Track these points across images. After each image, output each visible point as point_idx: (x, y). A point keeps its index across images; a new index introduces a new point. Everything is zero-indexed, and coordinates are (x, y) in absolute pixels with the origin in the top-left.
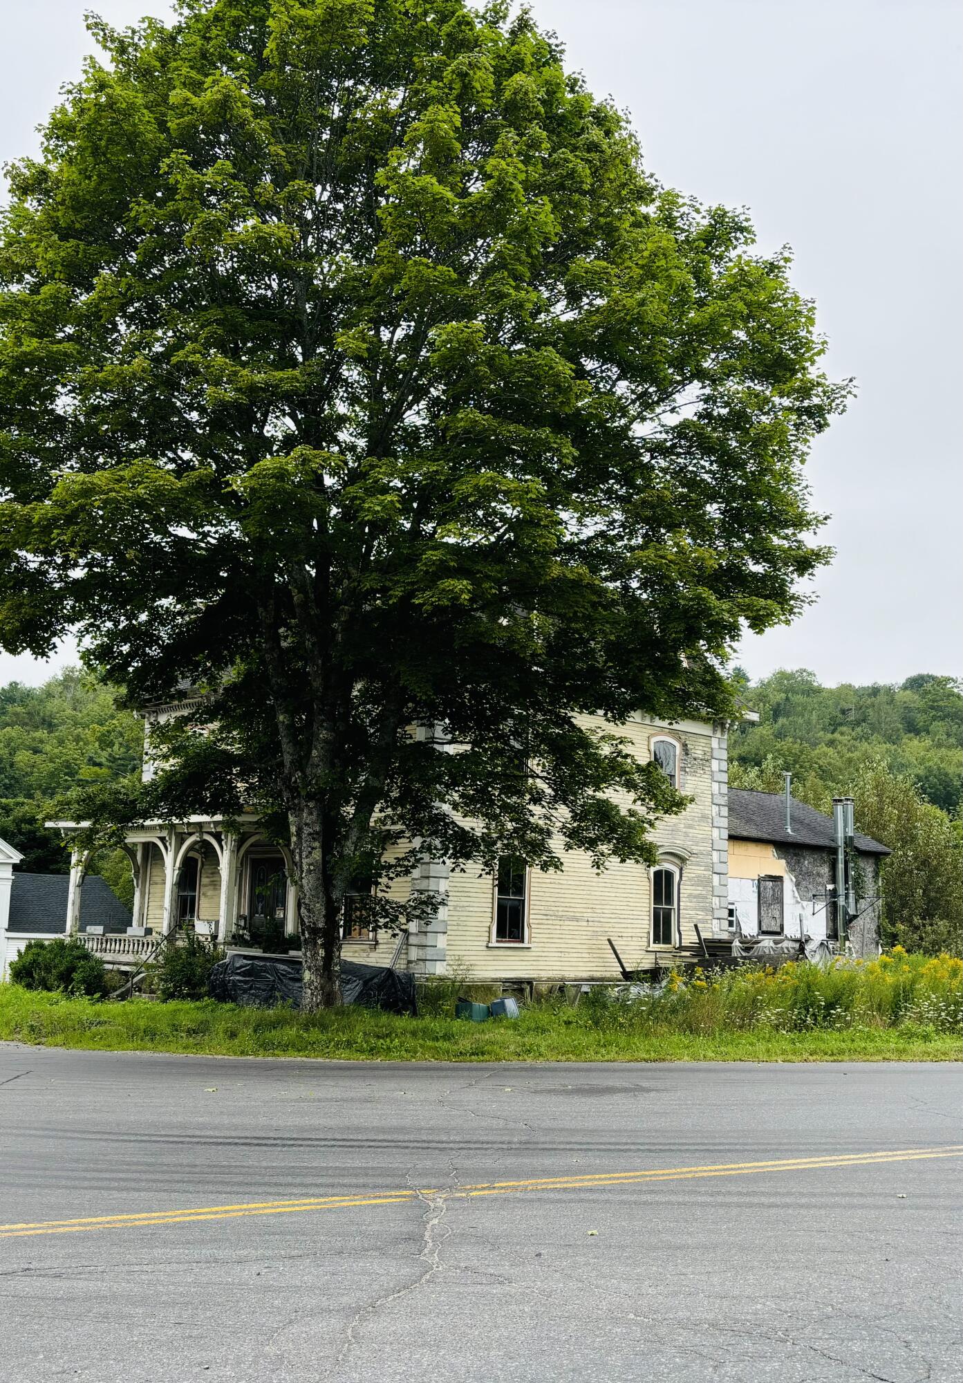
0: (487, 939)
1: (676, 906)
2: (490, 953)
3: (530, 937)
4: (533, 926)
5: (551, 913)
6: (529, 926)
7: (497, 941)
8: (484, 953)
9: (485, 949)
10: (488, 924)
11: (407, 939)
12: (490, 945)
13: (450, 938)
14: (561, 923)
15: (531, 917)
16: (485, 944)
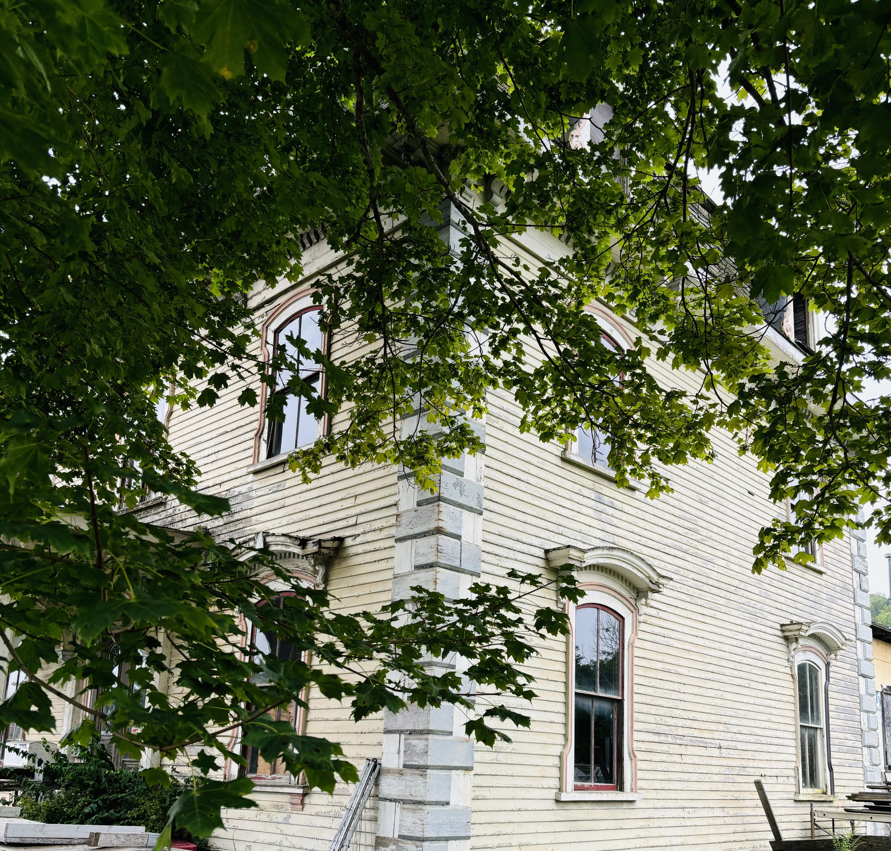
0: (555, 783)
1: (823, 725)
2: (562, 814)
3: (635, 779)
4: (639, 755)
5: (666, 729)
6: (632, 756)
7: (577, 788)
8: (550, 816)
9: (552, 805)
10: (557, 750)
11: (377, 784)
12: (564, 797)
13: (479, 781)
14: (682, 750)
15: (637, 736)
16: (552, 794)
